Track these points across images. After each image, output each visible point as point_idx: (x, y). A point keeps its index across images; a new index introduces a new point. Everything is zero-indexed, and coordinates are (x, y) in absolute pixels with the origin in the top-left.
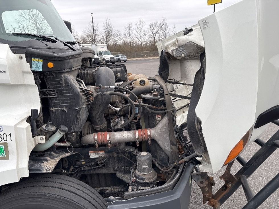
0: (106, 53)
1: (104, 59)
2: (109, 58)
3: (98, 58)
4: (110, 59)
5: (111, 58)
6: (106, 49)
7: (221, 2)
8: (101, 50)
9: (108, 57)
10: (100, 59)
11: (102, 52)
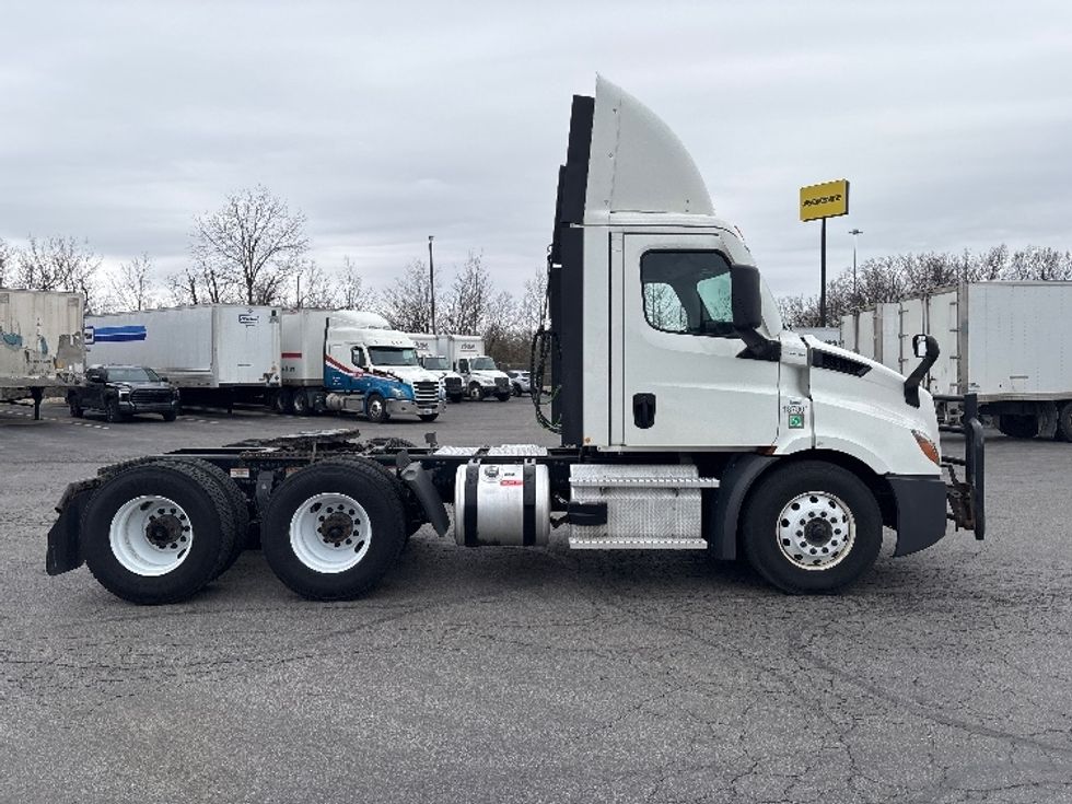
0: (480, 365)
1: (475, 384)
2: (493, 380)
3: (459, 380)
4: (494, 385)
5: (497, 380)
6: (478, 352)
7: (846, 213)
8: (467, 356)
9: (488, 377)
10: (463, 385)
11: (471, 360)
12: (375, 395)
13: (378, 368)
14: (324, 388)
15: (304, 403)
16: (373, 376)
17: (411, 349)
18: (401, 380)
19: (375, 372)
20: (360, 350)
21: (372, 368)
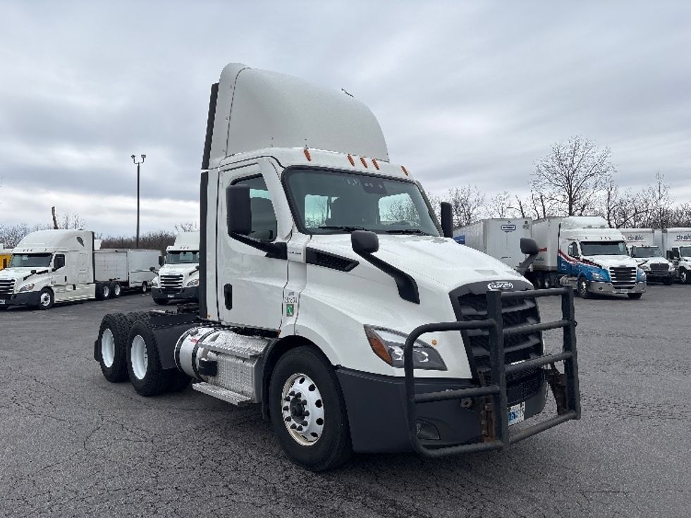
1: (683, 269)
8: (679, 245)
10: (671, 270)
11: (683, 249)
12: (582, 278)
13: (587, 258)
14: (558, 272)
15: (549, 283)
16: (582, 263)
17: (623, 242)
18: (601, 267)
19: (584, 261)
20: (574, 244)
21: (582, 257)
